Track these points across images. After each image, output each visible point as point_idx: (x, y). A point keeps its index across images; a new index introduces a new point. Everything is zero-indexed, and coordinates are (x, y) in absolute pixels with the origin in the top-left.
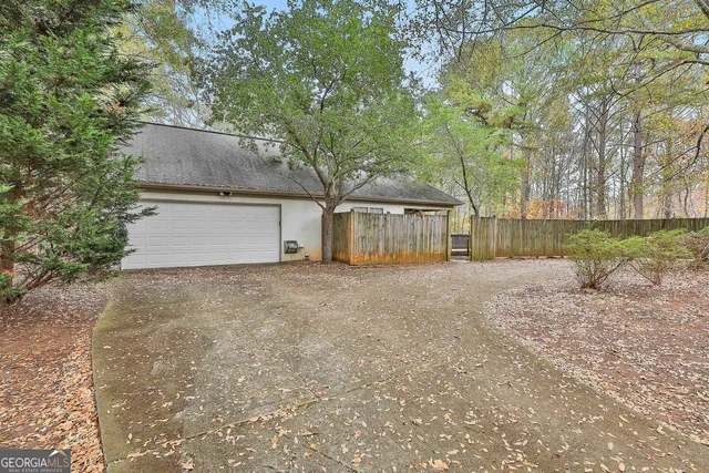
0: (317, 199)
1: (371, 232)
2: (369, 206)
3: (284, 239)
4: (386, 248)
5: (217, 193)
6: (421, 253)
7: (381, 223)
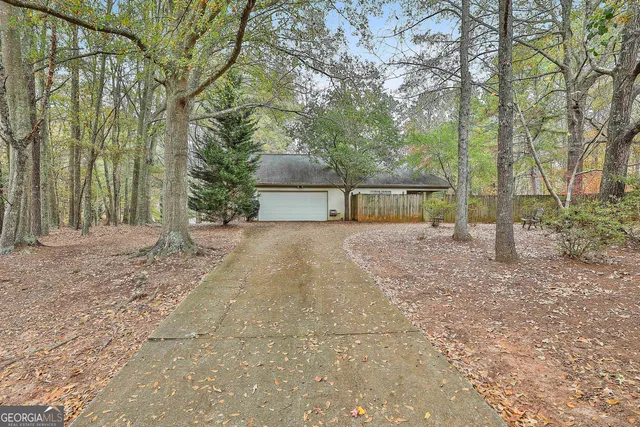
0: (340, 187)
1: (370, 204)
2: (381, 190)
3: (330, 209)
4: (379, 213)
5: (296, 187)
6: (403, 216)
7: (376, 199)
